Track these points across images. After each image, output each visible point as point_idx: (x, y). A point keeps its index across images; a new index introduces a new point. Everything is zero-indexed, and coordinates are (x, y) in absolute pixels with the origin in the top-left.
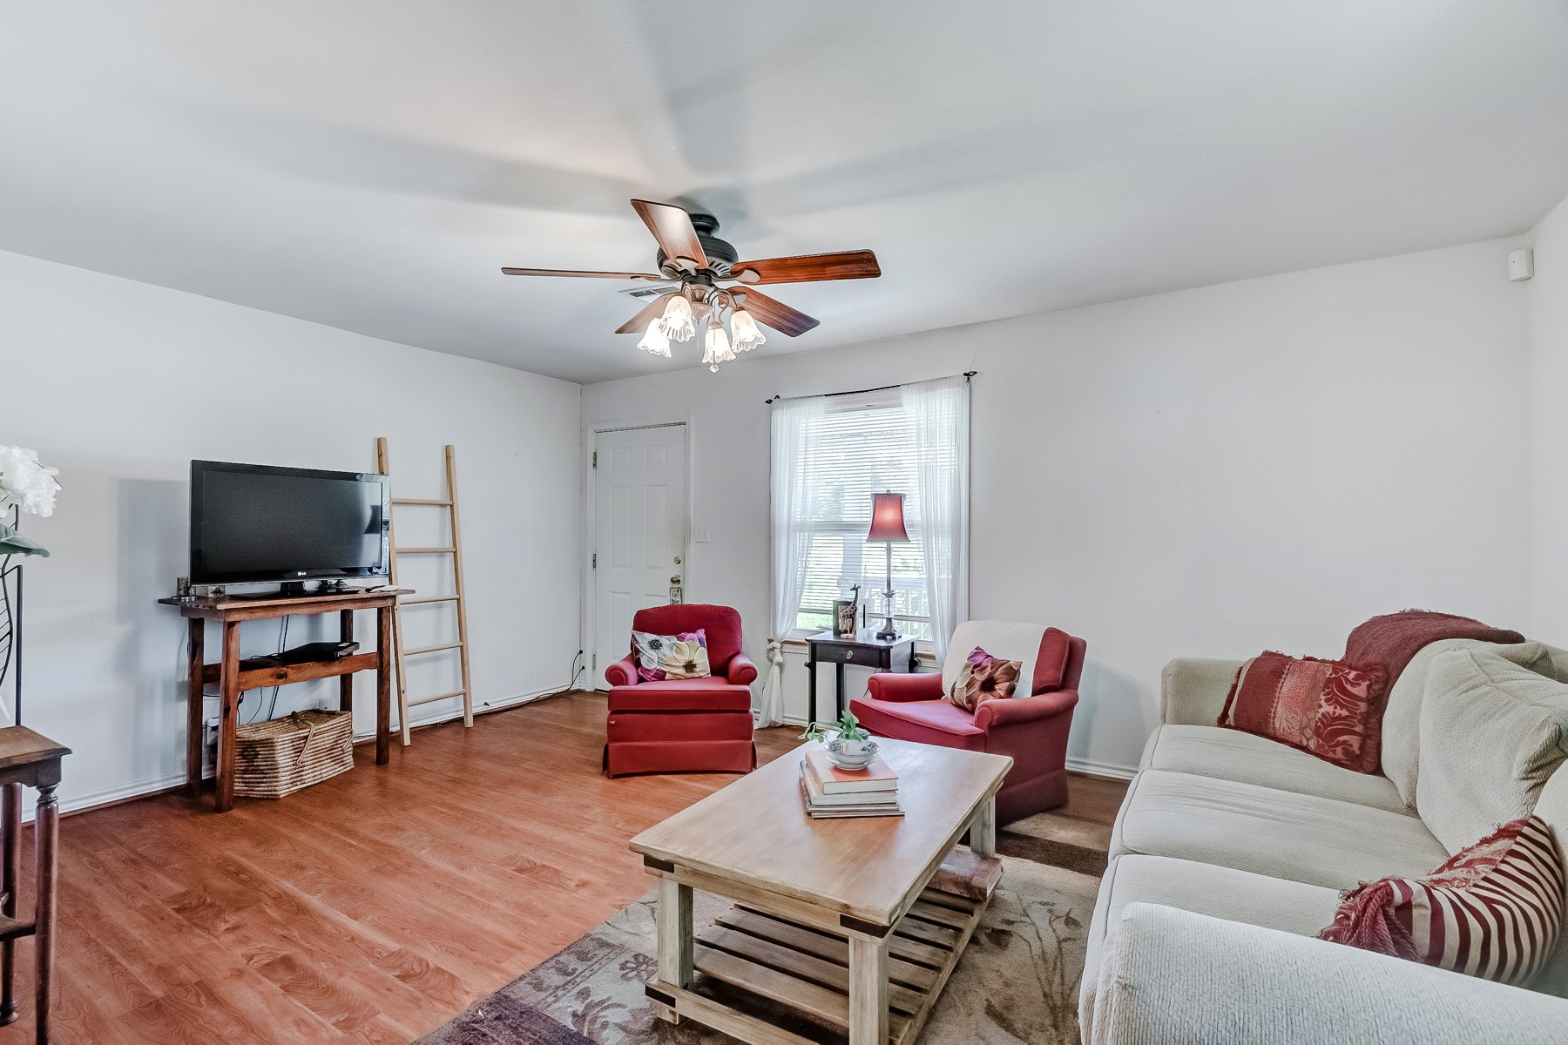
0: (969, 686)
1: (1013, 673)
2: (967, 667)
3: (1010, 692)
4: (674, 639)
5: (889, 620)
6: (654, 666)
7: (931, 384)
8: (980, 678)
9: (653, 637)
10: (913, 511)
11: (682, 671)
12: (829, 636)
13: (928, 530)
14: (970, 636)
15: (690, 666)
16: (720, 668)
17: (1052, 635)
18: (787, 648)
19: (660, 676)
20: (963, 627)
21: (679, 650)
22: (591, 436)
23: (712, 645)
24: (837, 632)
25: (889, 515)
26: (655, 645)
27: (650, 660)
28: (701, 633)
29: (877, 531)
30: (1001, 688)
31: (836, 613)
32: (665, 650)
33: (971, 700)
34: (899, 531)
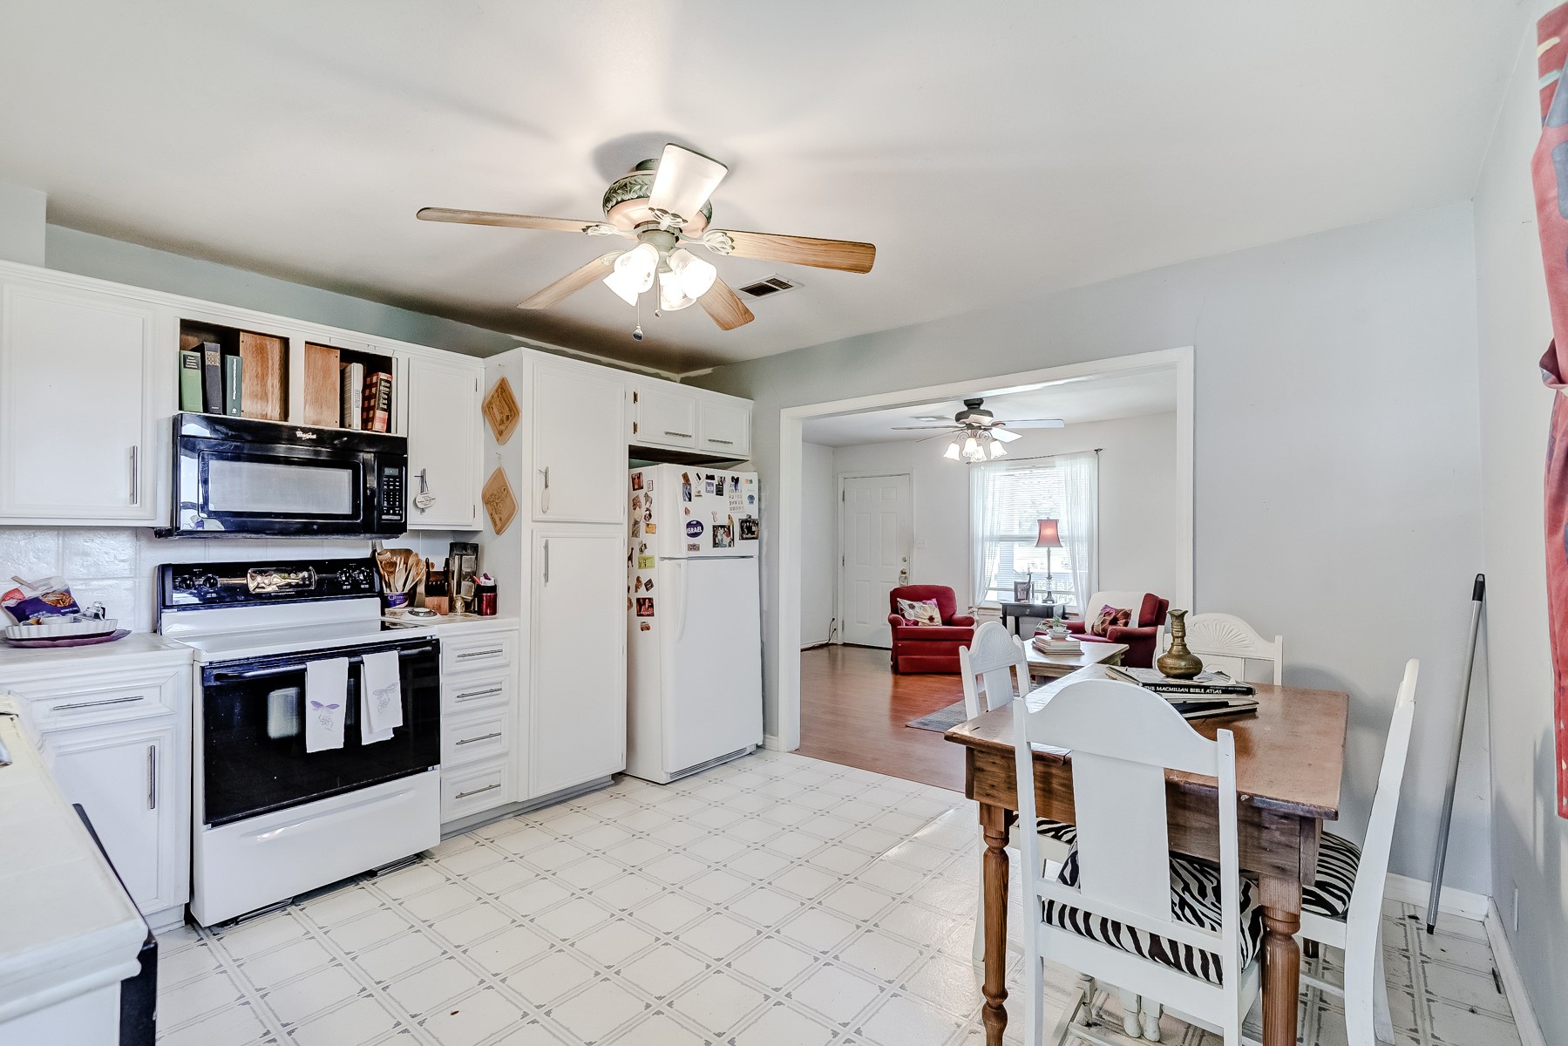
0: (1103, 623)
1: (1127, 615)
2: (1101, 614)
3: (1126, 624)
4: (921, 604)
5: (1049, 593)
6: (912, 618)
7: (1074, 455)
8: (1109, 618)
9: (910, 602)
10: (1063, 530)
11: (927, 621)
12: (1012, 601)
13: (1072, 540)
14: (1101, 600)
15: (931, 619)
16: (948, 620)
17: (1149, 597)
18: (981, 612)
19: (916, 623)
20: (1095, 596)
21: (925, 609)
22: (841, 480)
23: (941, 606)
24: (1017, 599)
25: (1049, 532)
26: (912, 607)
27: (910, 614)
28: (934, 600)
29: (1041, 541)
30: (1121, 622)
31: (1016, 590)
32: (917, 609)
33: (1104, 630)
34: (1056, 541)
